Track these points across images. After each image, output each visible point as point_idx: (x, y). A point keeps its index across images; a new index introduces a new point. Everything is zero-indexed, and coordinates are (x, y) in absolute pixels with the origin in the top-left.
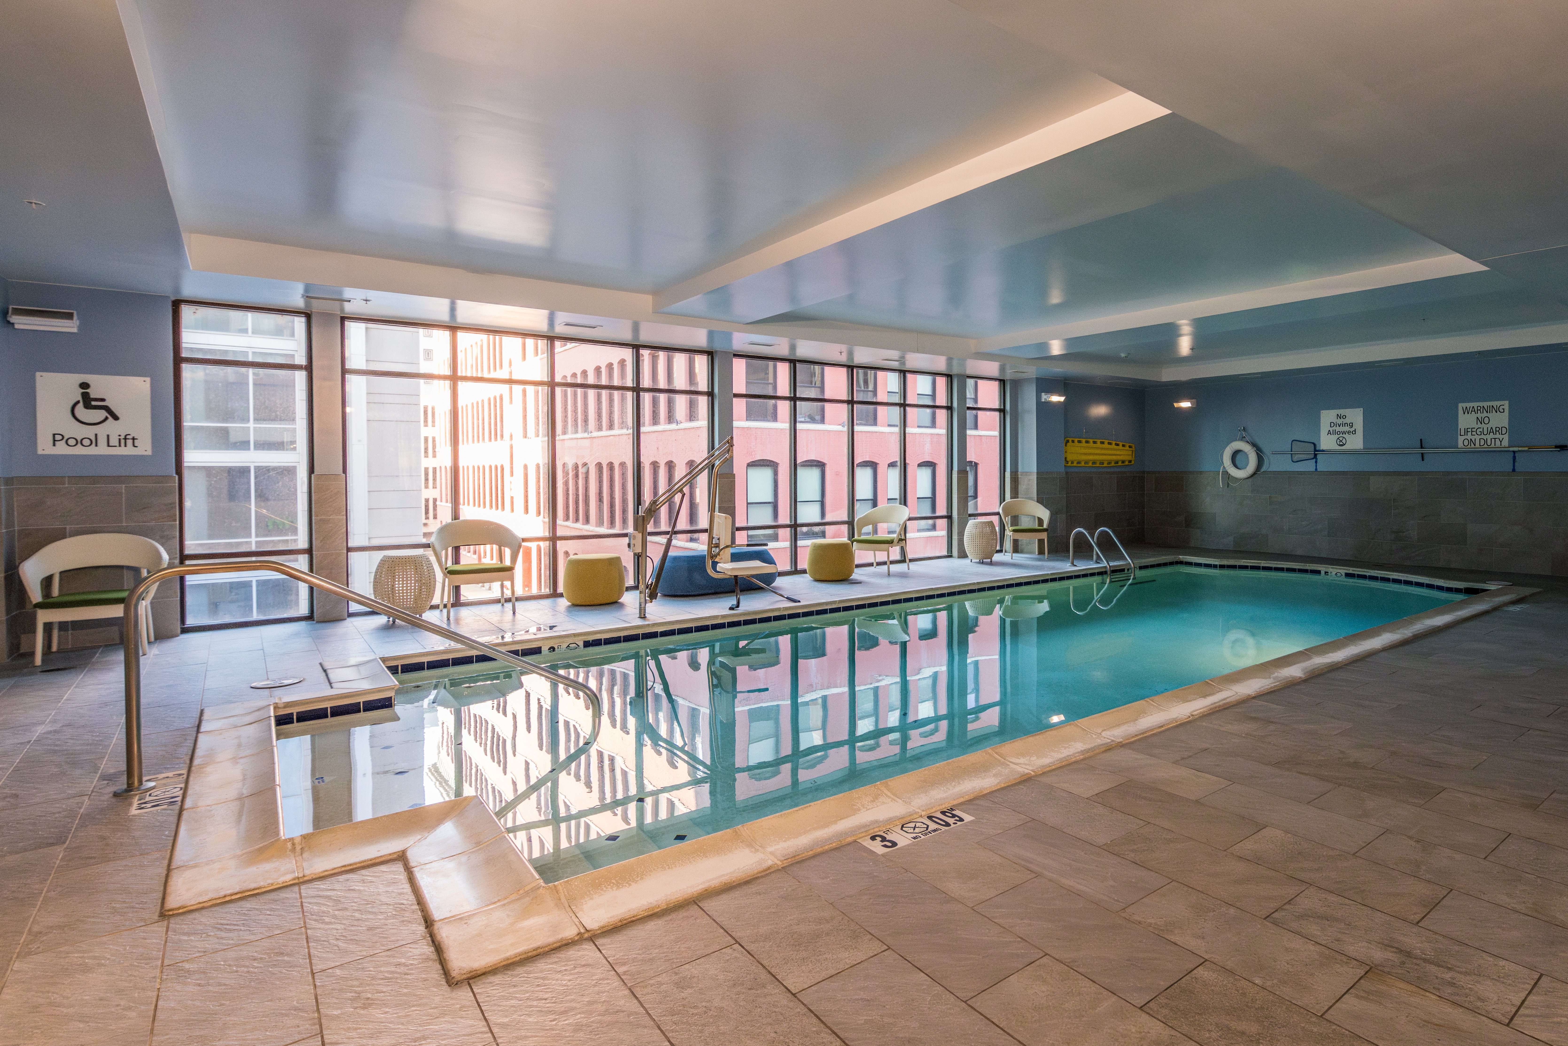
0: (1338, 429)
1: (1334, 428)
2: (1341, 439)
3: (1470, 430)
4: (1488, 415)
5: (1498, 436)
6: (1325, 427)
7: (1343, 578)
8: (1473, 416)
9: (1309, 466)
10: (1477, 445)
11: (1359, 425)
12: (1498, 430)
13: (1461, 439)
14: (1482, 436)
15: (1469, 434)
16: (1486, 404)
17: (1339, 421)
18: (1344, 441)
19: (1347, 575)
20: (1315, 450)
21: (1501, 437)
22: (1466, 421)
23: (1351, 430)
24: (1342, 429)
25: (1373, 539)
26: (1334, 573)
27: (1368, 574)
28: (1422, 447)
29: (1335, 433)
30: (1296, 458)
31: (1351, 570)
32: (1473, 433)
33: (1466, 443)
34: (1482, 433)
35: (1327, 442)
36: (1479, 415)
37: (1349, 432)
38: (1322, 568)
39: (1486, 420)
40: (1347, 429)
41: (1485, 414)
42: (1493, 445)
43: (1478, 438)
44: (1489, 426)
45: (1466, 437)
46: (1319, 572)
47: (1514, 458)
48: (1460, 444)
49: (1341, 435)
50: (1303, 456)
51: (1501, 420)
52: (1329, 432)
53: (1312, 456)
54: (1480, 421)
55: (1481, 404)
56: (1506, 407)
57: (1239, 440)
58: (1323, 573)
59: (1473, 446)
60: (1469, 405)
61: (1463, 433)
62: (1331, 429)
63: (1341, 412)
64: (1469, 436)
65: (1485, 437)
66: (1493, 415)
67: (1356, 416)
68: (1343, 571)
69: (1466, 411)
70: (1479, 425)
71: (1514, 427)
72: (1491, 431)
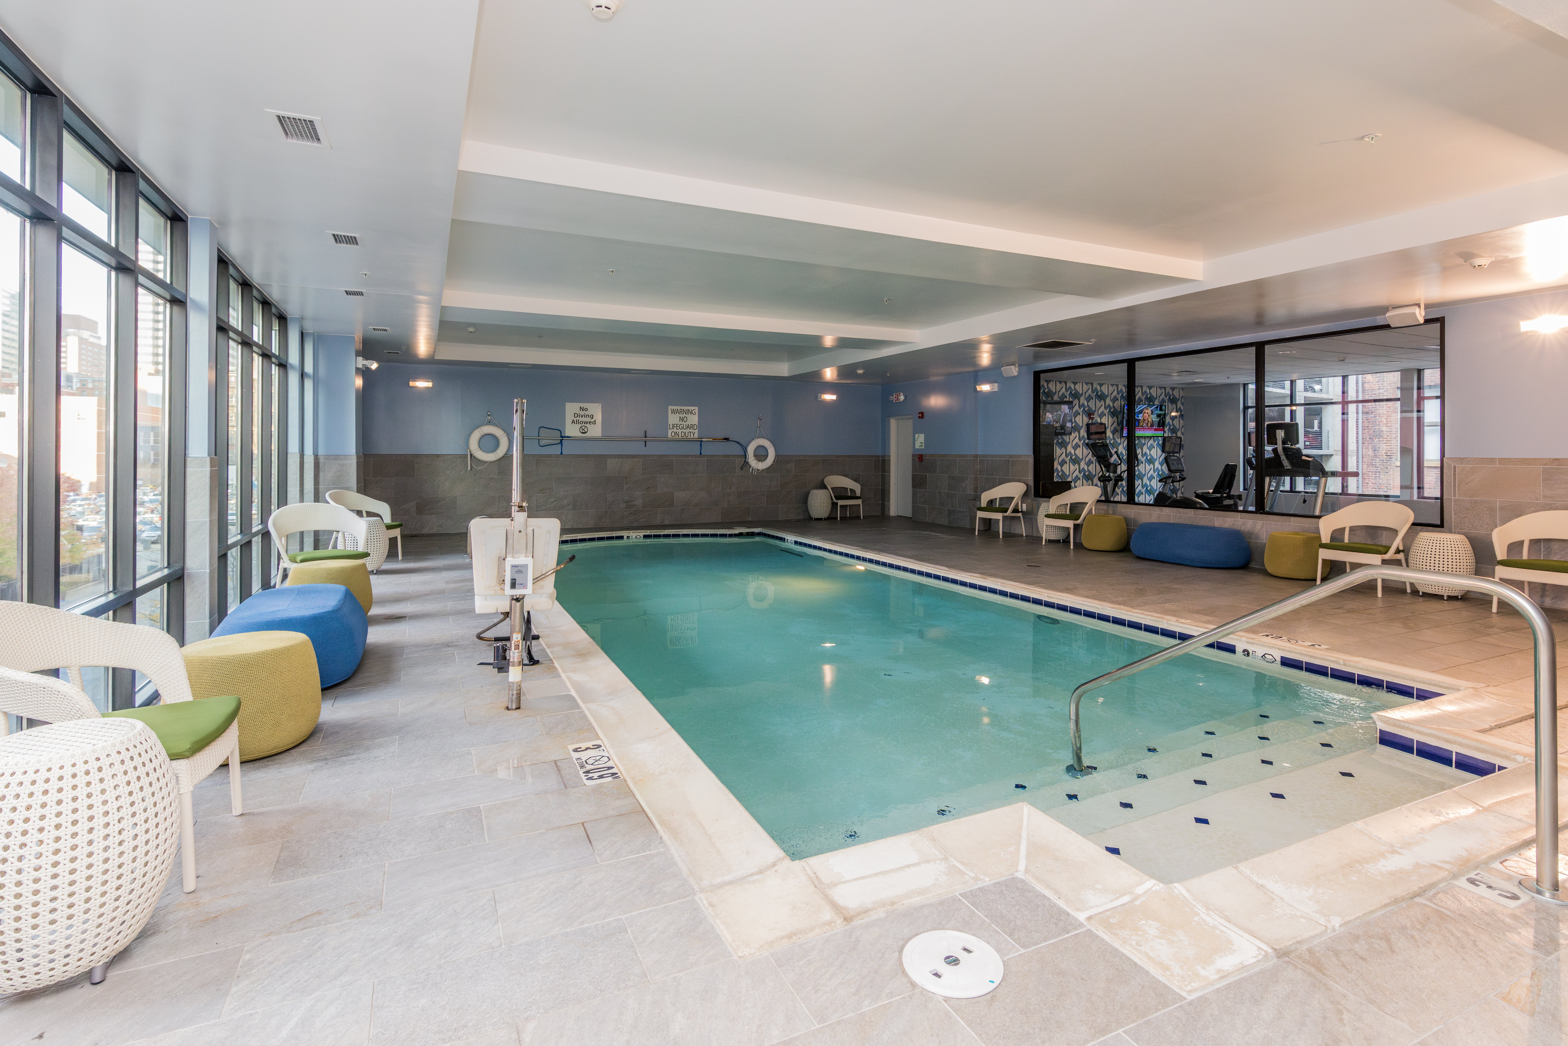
0: (581, 419)
1: (578, 418)
2: (583, 428)
3: (675, 425)
4: (686, 415)
5: (692, 430)
6: (569, 417)
7: (642, 540)
8: (677, 416)
9: (556, 450)
10: (680, 436)
11: (598, 417)
12: (691, 427)
13: (670, 431)
14: (683, 430)
15: (675, 428)
16: (685, 408)
17: (582, 413)
18: (586, 430)
19: (645, 537)
20: (561, 437)
21: (694, 431)
22: (673, 419)
23: (592, 421)
24: (584, 419)
25: (609, 508)
26: (634, 536)
27: (662, 533)
28: (646, 437)
29: (578, 422)
30: (543, 442)
31: (648, 532)
32: (678, 428)
33: (673, 434)
34: (683, 428)
35: (572, 430)
36: (681, 415)
37: (590, 423)
38: (625, 534)
39: (685, 419)
40: (588, 419)
41: (684, 415)
42: (689, 437)
43: (680, 431)
44: (687, 423)
45: (673, 430)
46: (622, 537)
47: (701, 445)
48: (670, 436)
49: (583, 424)
50: (547, 441)
51: (694, 419)
52: (573, 422)
53: (559, 441)
54: (682, 419)
55: (682, 408)
56: (697, 411)
57: (486, 425)
58: (625, 537)
59: (677, 437)
60: (675, 408)
61: (671, 428)
62: (575, 419)
63: (585, 405)
64: (675, 430)
65: (684, 431)
66: (689, 416)
67: (596, 410)
68: (642, 533)
69: (673, 412)
70: (681, 423)
71: (700, 425)
72: (688, 427)
